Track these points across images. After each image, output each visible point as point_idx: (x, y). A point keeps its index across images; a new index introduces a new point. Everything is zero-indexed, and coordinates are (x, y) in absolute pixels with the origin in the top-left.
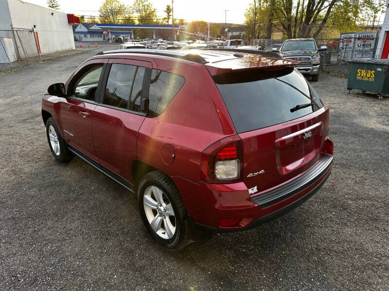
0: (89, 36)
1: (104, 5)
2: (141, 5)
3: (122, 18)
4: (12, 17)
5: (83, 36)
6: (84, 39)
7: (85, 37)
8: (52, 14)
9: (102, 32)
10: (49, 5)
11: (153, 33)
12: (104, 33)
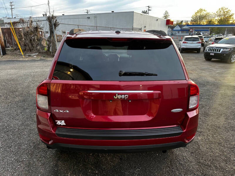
0: (180, 32)
1: (196, 14)
2: (222, 12)
3: (206, 21)
4: (134, 22)
5: (177, 32)
6: (177, 34)
7: (178, 33)
8: (157, 20)
9: (189, 30)
10: (164, 16)
11: (225, 30)
12: (190, 30)
